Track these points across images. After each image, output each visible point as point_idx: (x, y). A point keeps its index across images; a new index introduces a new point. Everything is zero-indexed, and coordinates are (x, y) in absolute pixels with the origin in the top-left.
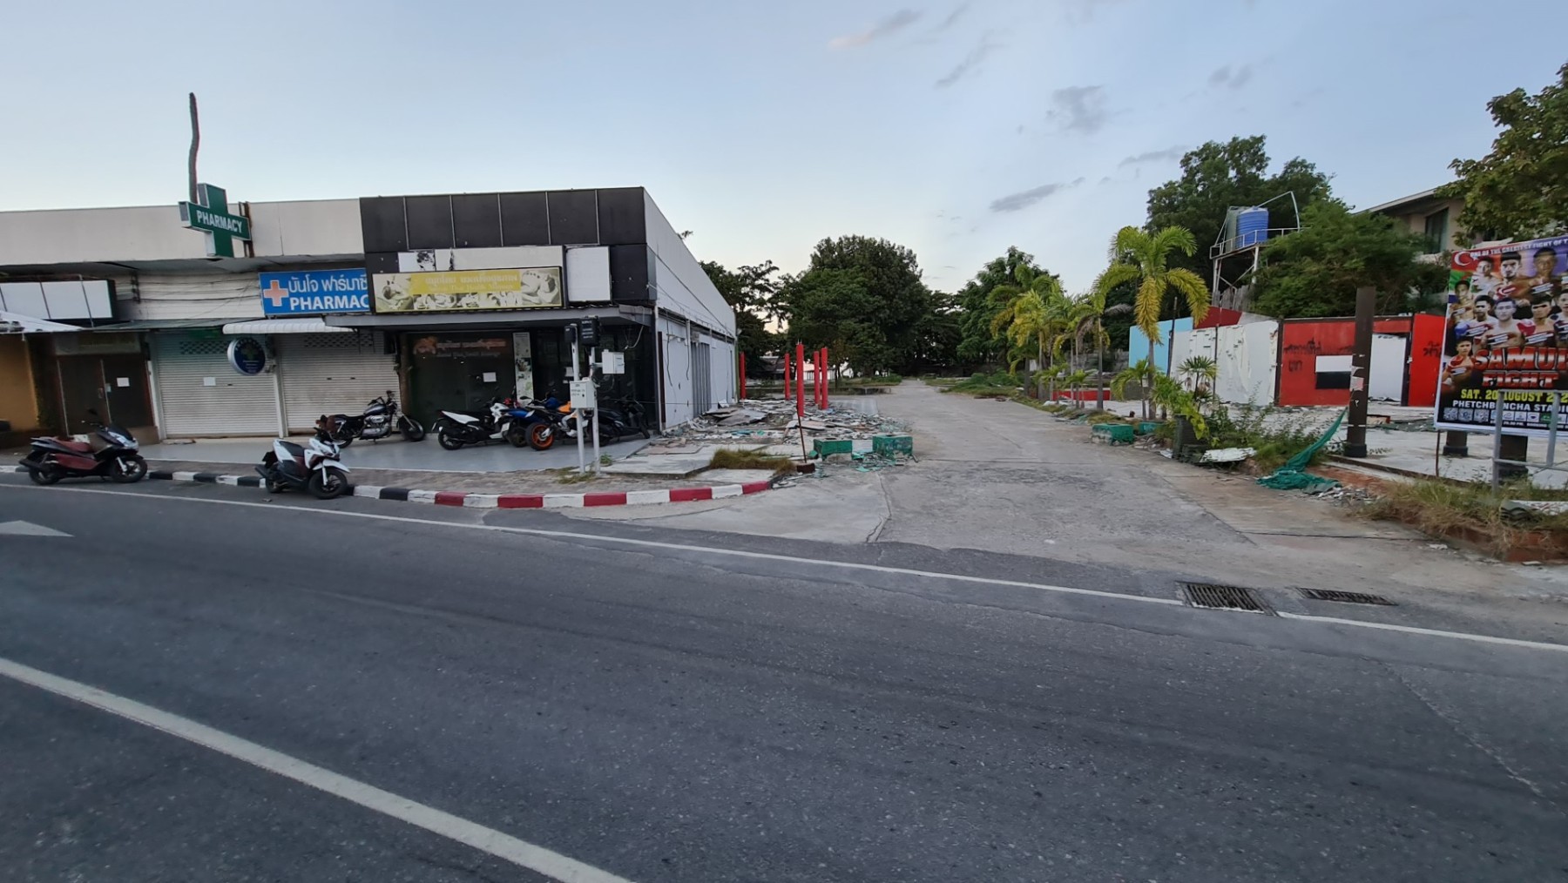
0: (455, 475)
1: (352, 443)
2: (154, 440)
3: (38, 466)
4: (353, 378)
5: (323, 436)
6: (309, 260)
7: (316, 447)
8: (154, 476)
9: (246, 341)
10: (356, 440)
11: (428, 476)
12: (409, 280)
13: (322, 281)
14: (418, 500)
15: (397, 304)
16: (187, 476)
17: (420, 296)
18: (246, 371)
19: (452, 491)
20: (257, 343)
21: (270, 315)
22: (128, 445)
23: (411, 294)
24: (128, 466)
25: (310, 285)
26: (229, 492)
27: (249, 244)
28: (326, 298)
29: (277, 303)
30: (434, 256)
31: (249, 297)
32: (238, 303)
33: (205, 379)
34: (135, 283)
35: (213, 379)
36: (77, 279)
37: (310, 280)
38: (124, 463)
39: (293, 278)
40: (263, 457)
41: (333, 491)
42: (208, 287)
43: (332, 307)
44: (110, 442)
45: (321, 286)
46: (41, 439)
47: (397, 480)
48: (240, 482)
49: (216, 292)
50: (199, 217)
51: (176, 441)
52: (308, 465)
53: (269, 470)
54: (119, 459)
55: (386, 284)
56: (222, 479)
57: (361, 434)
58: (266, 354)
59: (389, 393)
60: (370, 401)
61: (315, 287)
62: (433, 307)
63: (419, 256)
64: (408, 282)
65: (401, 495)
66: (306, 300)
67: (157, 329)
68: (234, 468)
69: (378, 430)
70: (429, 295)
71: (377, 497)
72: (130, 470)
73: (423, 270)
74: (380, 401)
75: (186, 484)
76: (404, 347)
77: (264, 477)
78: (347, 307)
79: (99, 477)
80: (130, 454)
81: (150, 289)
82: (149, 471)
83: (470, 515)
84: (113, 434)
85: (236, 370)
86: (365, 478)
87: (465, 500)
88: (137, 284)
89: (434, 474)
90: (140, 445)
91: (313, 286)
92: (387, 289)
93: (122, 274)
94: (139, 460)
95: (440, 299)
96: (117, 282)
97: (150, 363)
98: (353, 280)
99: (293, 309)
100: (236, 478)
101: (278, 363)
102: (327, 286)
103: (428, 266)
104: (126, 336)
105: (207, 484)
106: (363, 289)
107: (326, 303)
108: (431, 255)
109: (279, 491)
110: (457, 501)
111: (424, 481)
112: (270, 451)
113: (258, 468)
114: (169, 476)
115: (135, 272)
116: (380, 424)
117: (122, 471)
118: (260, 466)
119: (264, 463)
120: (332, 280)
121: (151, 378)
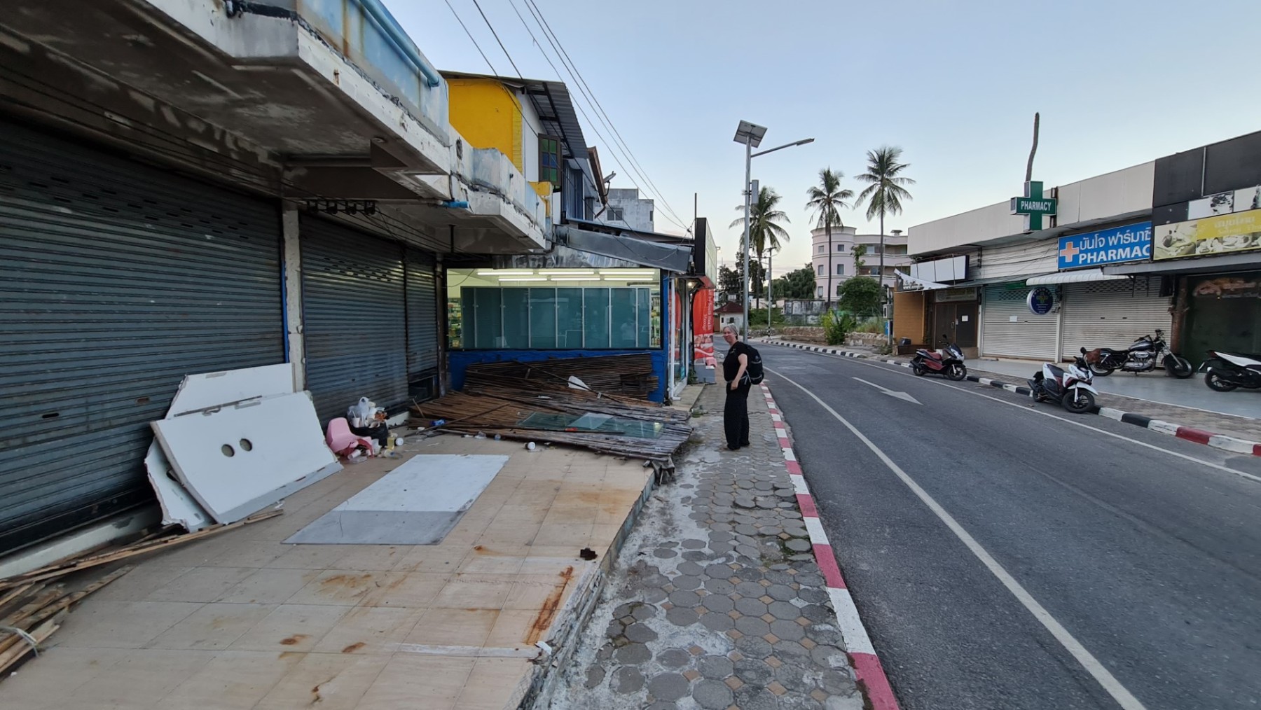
0: (1210, 415)
1: (1114, 373)
2: (975, 356)
3: (917, 365)
4: (1124, 318)
5: (1080, 364)
6: (1100, 222)
7: (1073, 372)
8: (970, 379)
9: (1042, 290)
10: (1117, 371)
11: (1178, 411)
12: (1195, 226)
13: (1109, 238)
14: (1159, 429)
15: (1176, 251)
16: (985, 381)
17: (1205, 240)
18: (1038, 312)
19: (1199, 428)
20: (1049, 291)
21: (1062, 269)
22: (959, 357)
23: (1195, 240)
24: (957, 371)
25: (1098, 241)
26: (1009, 396)
27: (1054, 218)
28: (1110, 252)
29: (1069, 259)
30: (1233, 198)
31: (1049, 257)
32: (1040, 262)
33: (1011, 317)
34: (981, 255)
35: (1016, 317)
36: (951, 257)
37: (1098, 238)
38: (955, 368)
39: (1084, 239)
40: (1034, 375)
41: (1081, 408)
42: (1022, 253)
43: (1115, 258)
44: (950, 355)
45: (1107, 242)
46: (921, 350)
47: (1143, 409)
48: (1018, 390)
49: (1027, 256)
50: (1022, 205)
51: (987, 358)
52: (1064, 385)
53: (1036, 385)
54: (953, 365)
55: (1168, 233)
56: (1006, 387)
57: (1123, 366)
58: (1054, 299)
59: (1158, 331)
60: (1138, 338)
61: (1102, 243)
62: (1219, 248)
63: (1213, 200)
64: (1194, 229)
65: (1143, 422)
66: (1092, 255)
67: (987, 285)
68: (1017, 380)
69: (1141, 364)
70: (1216, 238)
71: (1120, 419)
72: (958, 373)
73: (1216, 214)
74: (1147, 339)
75: (985, 387)
76: (1183, 290)
77: (1033, 389)
78: (1128, 257)
79: (942, 375)
80: (959, 363)
81: (988, 258)
82: (967, 375)
83: (1214, 455)
84: (952, 350)
85: (1031, 311)
86: (1113, 403)
87: (1210, 439)
88: (982, 256)
89: (1187, 411)
90: (965, 359)
91: (1100, 243)
92: (1168, 238)
93: (973, 251)
94: (963, 368)
95: (1229, 241)
96: (971, 255)
97: (980, 307)
98: (1138, 233)
99: (1080, 262)
100: (1015, 387)
101: (1063, 305)
102: (1113, 240)
103: (1223, 208)
104: (970, 290)
105: (997, 388)
106: (1147, 239)
107: (1110, 255)
108: (1229, 197)
109: (1041, 401)
110: (1203, 439)
111: (1171, 415)
112: (1040, 370)
113: (1029, 382)
114: (976, 380)
115: (980, 248)
116: (1143, 359)
117: (953, 373)
118: (1031, 380)
119: (1034, 379)
120: (1118, 235)
121: (980, 316)
